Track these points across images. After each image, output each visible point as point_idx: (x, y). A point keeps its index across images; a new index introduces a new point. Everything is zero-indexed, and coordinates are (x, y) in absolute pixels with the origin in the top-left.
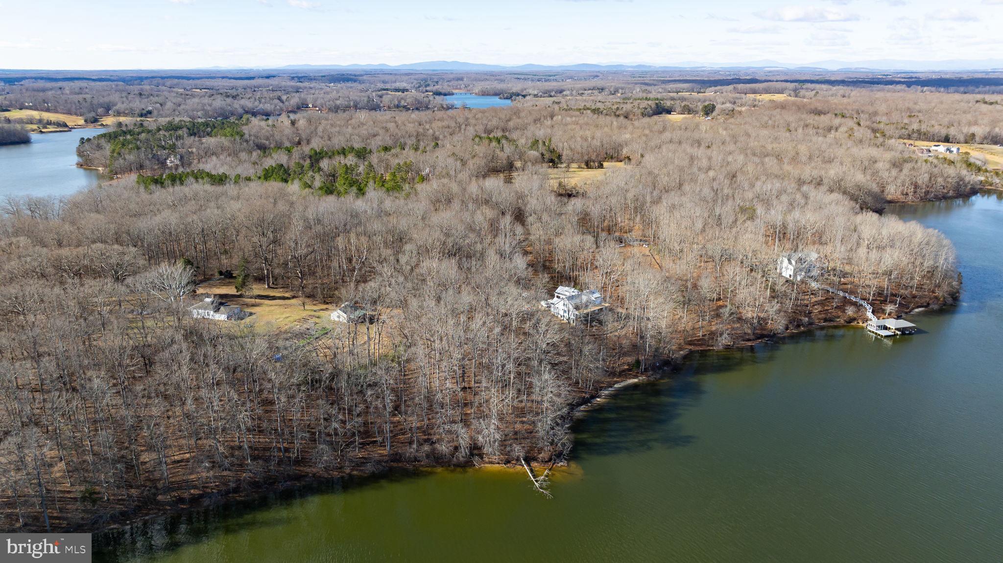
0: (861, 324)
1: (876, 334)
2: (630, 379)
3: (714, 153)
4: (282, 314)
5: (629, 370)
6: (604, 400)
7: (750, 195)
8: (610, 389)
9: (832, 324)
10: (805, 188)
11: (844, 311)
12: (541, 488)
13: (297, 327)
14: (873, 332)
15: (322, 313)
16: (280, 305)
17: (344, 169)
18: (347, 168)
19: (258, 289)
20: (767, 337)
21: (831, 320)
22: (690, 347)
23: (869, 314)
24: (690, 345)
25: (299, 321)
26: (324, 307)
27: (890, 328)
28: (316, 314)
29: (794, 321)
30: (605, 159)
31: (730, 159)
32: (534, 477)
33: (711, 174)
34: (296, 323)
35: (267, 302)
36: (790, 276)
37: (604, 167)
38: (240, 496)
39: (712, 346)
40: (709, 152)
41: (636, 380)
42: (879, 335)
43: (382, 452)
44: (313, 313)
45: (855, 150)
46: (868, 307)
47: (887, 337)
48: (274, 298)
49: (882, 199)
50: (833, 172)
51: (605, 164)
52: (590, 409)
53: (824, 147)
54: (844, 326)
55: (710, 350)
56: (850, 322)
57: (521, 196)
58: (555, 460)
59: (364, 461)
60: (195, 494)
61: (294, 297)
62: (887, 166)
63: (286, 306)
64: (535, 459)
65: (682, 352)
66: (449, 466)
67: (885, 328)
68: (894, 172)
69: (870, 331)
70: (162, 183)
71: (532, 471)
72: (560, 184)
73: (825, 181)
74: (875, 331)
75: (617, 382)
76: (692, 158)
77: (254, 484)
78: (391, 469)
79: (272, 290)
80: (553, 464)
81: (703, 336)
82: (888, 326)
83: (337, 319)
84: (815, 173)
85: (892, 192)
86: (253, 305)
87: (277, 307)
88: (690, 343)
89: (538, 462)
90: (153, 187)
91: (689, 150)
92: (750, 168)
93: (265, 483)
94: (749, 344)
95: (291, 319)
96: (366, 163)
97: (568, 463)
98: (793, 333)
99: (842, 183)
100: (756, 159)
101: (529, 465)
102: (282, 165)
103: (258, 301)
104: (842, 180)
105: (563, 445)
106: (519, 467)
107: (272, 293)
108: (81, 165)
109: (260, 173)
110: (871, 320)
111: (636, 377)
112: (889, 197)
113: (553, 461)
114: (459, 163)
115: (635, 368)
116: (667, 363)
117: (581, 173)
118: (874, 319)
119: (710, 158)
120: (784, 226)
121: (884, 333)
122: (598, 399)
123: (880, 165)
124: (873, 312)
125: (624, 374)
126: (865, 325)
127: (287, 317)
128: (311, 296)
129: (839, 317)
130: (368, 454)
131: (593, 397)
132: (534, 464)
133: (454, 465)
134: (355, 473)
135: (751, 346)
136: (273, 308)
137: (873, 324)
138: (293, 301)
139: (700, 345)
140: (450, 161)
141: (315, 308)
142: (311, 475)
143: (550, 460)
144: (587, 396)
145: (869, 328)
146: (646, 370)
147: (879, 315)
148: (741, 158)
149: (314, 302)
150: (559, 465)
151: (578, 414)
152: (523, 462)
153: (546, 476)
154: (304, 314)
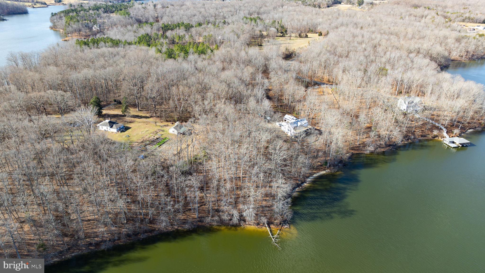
0: (440, 139)
1: (448, 145)
2: (321, 171)
3: (365, 32)
4: (145, 128)
5: (321, 166)
6: (308, 185)
7: (384, 60)
8: (311, 177)
9: (425, 138)
10: (411, 55)
11: (432, 132)
12: (275, 242)
13: (152, 138)
14: (446, 144)
15: (165, 128)
16: (144, 122)
17: (178, 38)
18: (180, 38)
19: (133, 111)
20: (392, 146)
21: (425, 136)
22: (352, 151)
23: (445, 134)
24: (352, 150)
25: (153, 133)
26: (166, 123)
27: (456, 143)
28: (162, 129)
29: (406, 137)
30: (308, 32)
31: (373, 36)
32: (272, 235)
33: (364, 46)
34: (152, 135)
35: (137, 120)
36: (404, 110)
37: (308, 37)
38: (121, 242)
39: (364, 151)
40: (362, 31)
41: (324, 172)
42: (450, 146)
43: (193, 216)
44: (160, 128)
45: (436, 32)
46: (444, 129)
47: (454, 147)
48: (141, 117)
49: (449, 59)
50: (425, 45)
51: (309, 35)
52: (301, 190)
53: (420, 28)
54: (431, 140)
55: (362, 153)
56: (434, 138)
57: (267, 59)
58: (283, 224)
59: (185, 222)
60: (97, 241)
61: (151, 117)
62: (453, 41)
63: (147, 123)
64: (272, 223)
65: (348, 155)
66: (228, 226)
67: (453, 142)
68: (457, 45)
69: (445, 143)
70: (88, 44)
71: (271, 231)
72: (286, 49)
73: (421, 51)
74: (448, 144)
75: (315, 173)
76: (354, 36)
77: (128, 235)
78: (199, 227)
79: (140, 112)
80: (282, 226)
81: (359, 145)
82: (455, 142)
83: (172, 132)
84: (417, 46)
85: (455, 55)
86: (131, 122)
87: (142, 123)
88: (353, 149)
89: (274, 225)
90: (83, 46)
91: (353, 30)
92: (383, 42)
93: (133, 235)
94: (383, 150)
95: (149, 132)
96: (190, 34)
97: (289, 226)
98: (405, 143)
99: (430, 52)
100: (386, 37)
101: (269, 227)
102: (148, 34)
103: (133, 119)
104: (430, 50)
105: (287, 216)
106: (264, 228)
107: (141, 114)
108: (52, 28)
109: (137, 40)
110: (446, 137)
111: (325, 170)
112: (453, 58)
113: (282, 225)
114: (236, 37)
115: (325, 165)
116: (341, 161)
117: (296, 40)
118: (447, 136)
119: (363, 36)
120: (402, 81)
121: (453, 145)
122: (305, 184)
123: (449, 40)
124: (447, 133)
125: (318, 168)
126: (442, 139)
127: (147, 131)
128: (160, 117)
129: (429, 135)
130: (187, 217)
131: (303, 183)
132: (272, 226)
133: (231, 225)
134: (180, 228)
135: (384, 151)
136: (140, 124)
137: (447, 140)
138: (151, 119)
139: (358, 150)
140: (232, 34)
141: (162, 124)
142: (157, 229)
143: (280, 224)
144: (300, 183)
145: (444, 142)
146: (330, 166)
147: (450, 134)
148: (379, 36)
149: (162, 121)
150: (285, 227)
151: (295, 194)
152: (266, 226)
153: (278, 234)
154: (156, 129)
